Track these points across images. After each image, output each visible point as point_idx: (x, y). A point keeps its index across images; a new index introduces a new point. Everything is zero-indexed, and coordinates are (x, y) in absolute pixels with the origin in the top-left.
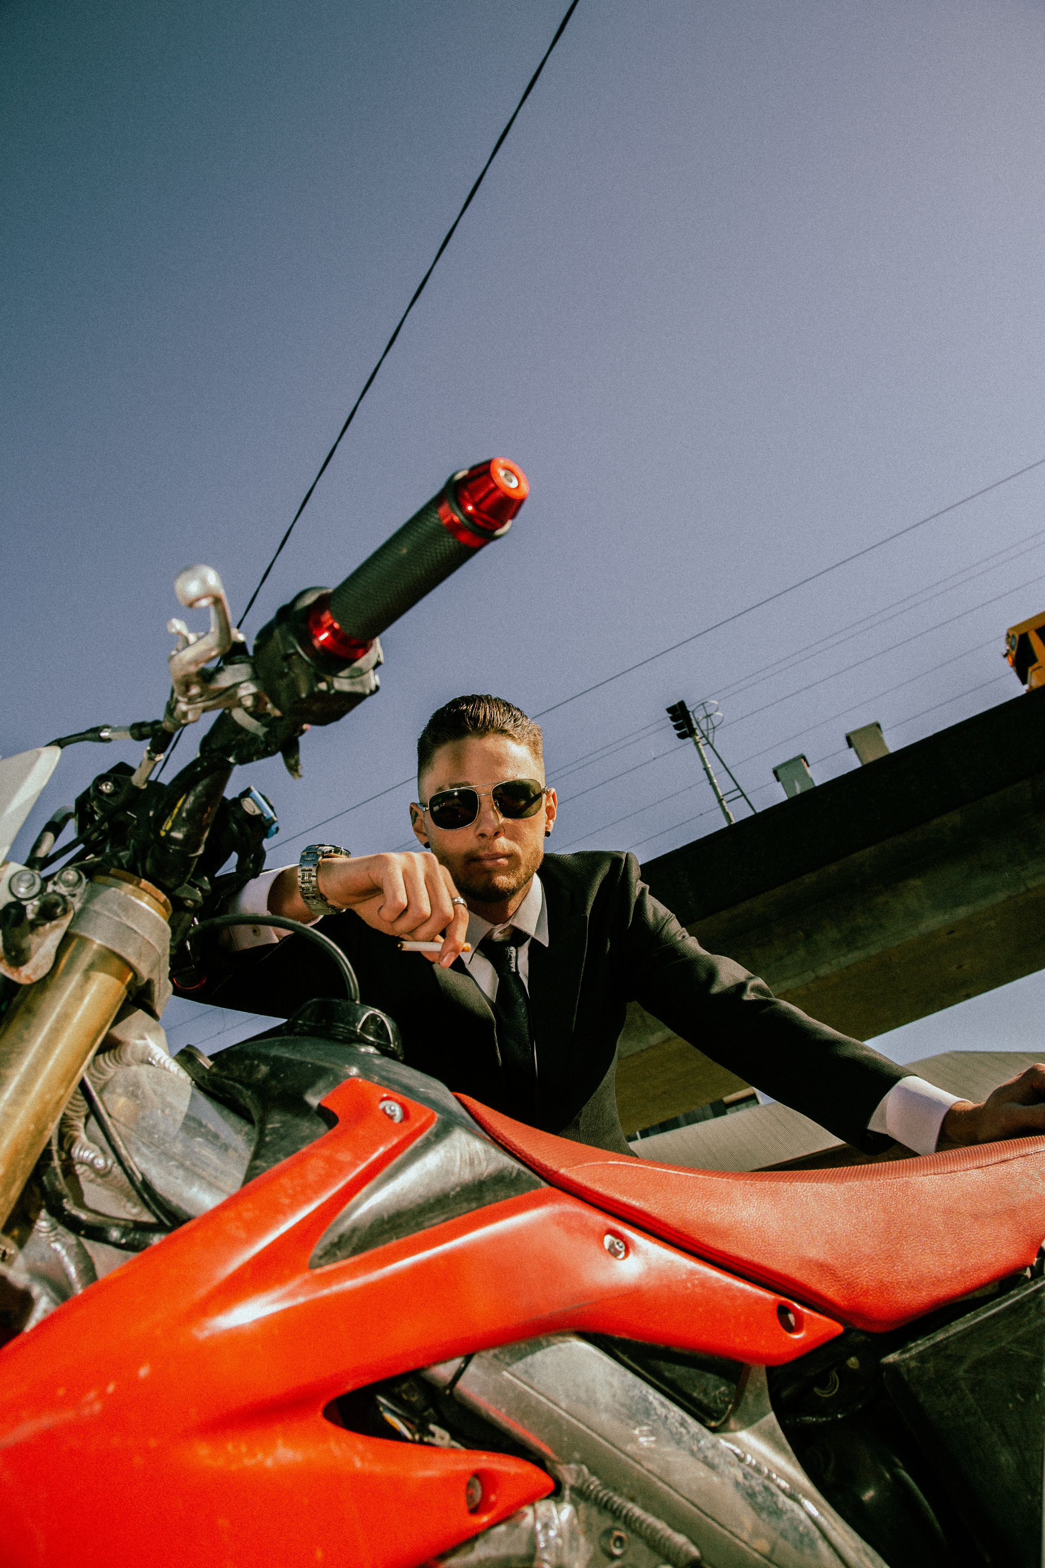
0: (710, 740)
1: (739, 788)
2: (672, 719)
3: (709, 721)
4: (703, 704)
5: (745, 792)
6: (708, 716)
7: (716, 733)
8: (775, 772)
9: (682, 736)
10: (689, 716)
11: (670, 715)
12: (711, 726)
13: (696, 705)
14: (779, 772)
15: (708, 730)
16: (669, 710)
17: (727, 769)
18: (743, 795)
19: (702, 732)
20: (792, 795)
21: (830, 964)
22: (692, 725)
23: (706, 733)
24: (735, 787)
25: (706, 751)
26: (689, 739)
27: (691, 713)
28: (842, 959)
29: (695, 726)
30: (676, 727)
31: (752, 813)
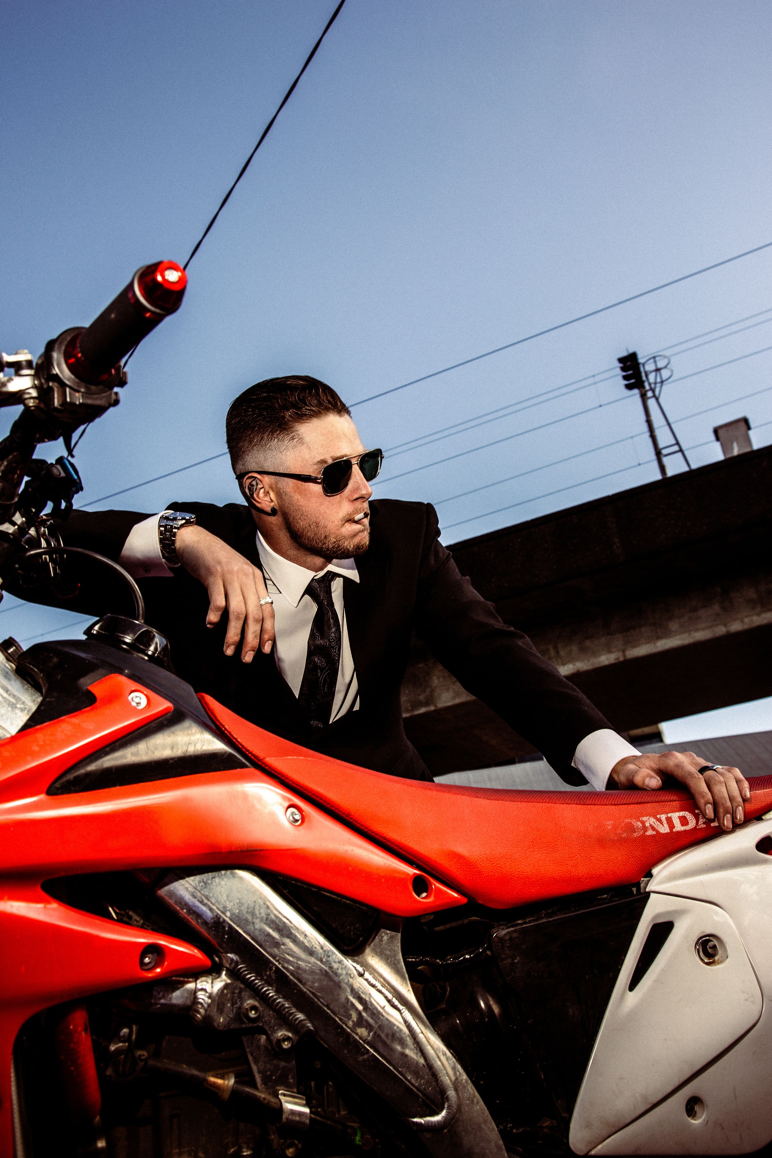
0: (657, 393)
1: (678, 443)
2: (623, 369)
3: (658, 375)
4: (654, 357)
5: (684, 448)
6: (658, 370)
7: (664, 387)
8: (716, 431)
9: (629, 387)
10: (639, 368)
11: (621, 365)
12: (659, 380)
13: (647, 358)
14: (721, 433)
15: (655, 383)
16: (621, 360)
17: (669, 424)
18: (681, 450)
19: (650, 384)
20: (729, 456)
21: (742, 621)
22: (641, 377)
23: (653, 386)
24: (674, 442)
25: (652, 403)
26: (636, 391)
27: (641, 366)
28: (755, 618)
29: (644, 378)
30: (625, 378)
31: (686, 469)
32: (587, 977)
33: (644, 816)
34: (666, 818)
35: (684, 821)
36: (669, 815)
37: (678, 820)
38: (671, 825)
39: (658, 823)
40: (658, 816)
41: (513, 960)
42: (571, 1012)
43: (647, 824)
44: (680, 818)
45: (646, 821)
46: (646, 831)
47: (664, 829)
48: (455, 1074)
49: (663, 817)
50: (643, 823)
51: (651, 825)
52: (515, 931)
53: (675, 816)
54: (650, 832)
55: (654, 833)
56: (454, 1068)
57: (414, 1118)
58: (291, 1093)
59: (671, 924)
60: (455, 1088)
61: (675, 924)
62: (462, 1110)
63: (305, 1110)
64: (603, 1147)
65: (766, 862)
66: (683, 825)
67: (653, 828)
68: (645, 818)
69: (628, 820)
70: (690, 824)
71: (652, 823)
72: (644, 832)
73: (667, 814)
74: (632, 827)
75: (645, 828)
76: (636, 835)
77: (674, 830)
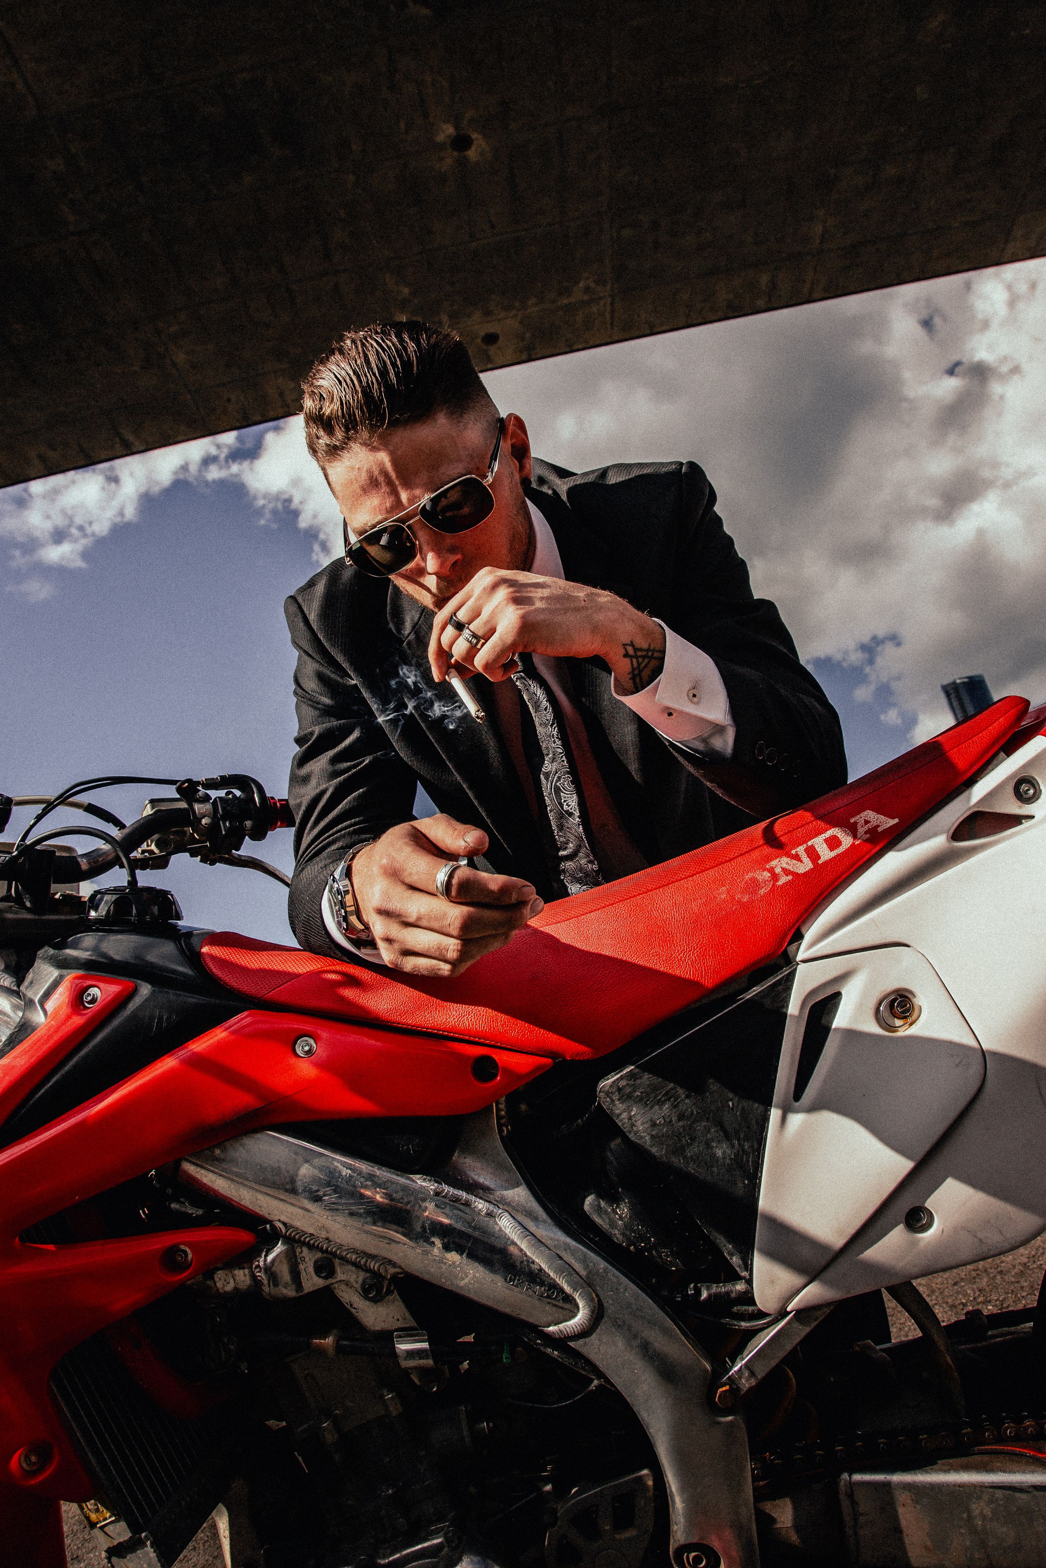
32: (730, 1103)
33: (771, 860)
34: (805, 850)
35: (833, 843)
36: (809, 843)
37: (825, 846)
38: (812, 853)
39: (795, 862)
40: (793, 852)
41: (629, 1112)
42: (719, 1153)
43: (778, 870)
44: (826, 840)
45: (776, 866)
46: (777, 880)
47: (806, 866)
48: (586, 1267)
49: (801, 850)
50: (772, 871)
51: (783, 869)
52: (621, 1078)
53: (819, 843)
54: (784, 879)
55: (790, 878)
56: (584, 1261)
57: (548, 1327)
58: (408, 1333)
59: (838, 995)
60: (588, 1283)
61: (843, 992)
62: (605, 1304)
63: (425, 1345)
64: (800, 1301)
65: (974, 850)
66: (832, 849)
67: (786, 872)
68: (774, 863)
69: (750, 875)
70: (844, 844)
71: (784, 866)
72: (774, 885)
73: (806, 842)
74: (755, 884)
75: (775, 877)
76: (762, 892)
77: (820, 862)
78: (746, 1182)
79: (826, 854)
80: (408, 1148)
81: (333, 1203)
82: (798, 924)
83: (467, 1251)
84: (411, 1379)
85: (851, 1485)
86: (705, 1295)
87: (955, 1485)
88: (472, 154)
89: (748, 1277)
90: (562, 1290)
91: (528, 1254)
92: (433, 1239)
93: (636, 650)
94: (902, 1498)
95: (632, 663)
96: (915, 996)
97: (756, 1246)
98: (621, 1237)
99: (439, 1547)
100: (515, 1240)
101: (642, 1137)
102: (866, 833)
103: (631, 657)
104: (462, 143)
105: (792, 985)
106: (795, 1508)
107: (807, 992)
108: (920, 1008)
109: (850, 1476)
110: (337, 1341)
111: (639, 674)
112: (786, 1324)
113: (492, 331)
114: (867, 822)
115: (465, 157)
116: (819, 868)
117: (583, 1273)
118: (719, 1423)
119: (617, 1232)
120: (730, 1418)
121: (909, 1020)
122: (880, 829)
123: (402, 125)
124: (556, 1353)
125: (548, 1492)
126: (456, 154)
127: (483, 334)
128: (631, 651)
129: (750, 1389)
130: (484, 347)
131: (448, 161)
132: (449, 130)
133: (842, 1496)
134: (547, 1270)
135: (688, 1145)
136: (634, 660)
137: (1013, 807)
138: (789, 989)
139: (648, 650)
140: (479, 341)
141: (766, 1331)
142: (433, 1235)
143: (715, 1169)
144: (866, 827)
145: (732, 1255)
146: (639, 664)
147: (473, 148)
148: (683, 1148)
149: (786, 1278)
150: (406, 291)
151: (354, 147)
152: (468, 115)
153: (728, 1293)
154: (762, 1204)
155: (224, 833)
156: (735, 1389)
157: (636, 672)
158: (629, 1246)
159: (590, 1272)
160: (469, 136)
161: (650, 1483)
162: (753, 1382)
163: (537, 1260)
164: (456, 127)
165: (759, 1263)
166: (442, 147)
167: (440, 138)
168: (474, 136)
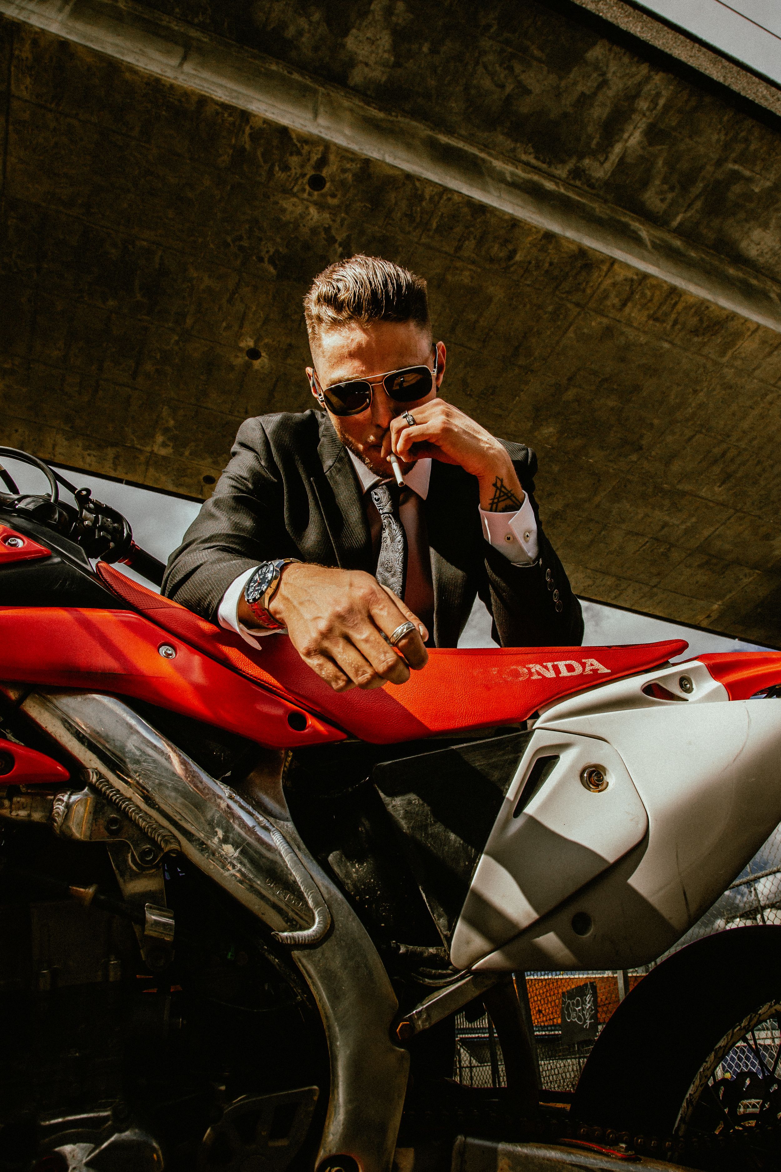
34: (552, 666)
35: (570, 668)
36: (555, 663)
37: (565, 668)
38: (556, 669)
39: (545, 669)
42: (452, 837)
43: (533, 670)
44: (566, 665)
45: (532, 668)
46: (532, 676)
47: (551, 674)
48: (329, 893)
49: (549, 665)
50: (529, 669)
51: (537, 671)
52: (395, 763)
53: (561, 665)
54: (535, 677)
55: (540, 677)
57: (283, 931)
58: (159, 906)
59: (557, 757)
60: (328, 905)
61: (561, 757)
62: (336, 926)
63: (171, 921)
64: (485, 962)
65: (653, 704)
66: (569, 671)
67: (539, 674)
68: (531, 666)
69: (514, 667)
70: (576, 671)
71: (538, 669)
72: (530, 677)
73: (553, 662)
74: (517, 674)
75: (531, 674)
76: (521, 679)
77: (560, 675)
78: (467, 863)
79: (564, 673)
80: (221, 754)
81: (149, 770)
82: (538, 708)
83: (241, 848)
84: (140, 953)
85: (465, 1145)
86: (402, 950)
87: (544, 1159)
88: (257, 364)
89: (449, 936)
90: (306, 903)
91: (289, 866)
92: (217, 829)
93: (502, 486)
94: (503, 1163)
95: (496, 492)
96: (605, 775)
97: (462, 912)
98: (351, 887)
99: (106, 1119)
100: (282, 852)
101: (397, 811)
102: (591, 670)
103: (497, 488)
104: (254, 354)
105: (530, 740)
106: (417, 1158)
107: (538, 747)
108: (608, 783)
109: (465, 1138)
110: (96, 892)
111: (497, 503)
112: (464, 984)
113: (213, 475)
114: (592, 665)
115: (251, 364)
116: (558, 678)
117: (326, 896)
118: (394, 1051)
119: (349, 882)
120: (403, 1050)
121: (600, 788)
122: (599, 672)
123: (224, 324)
124: (277, 961)
125: (221, 1090)
126: (247, 358)
127: (205, 474)
128: (499, 484)
129: (424, 1031)
130: (203, 483)
131: (240, 360)
132: (251, 343)
133: (454, 1154)
134: (299, 883)
135: (432, 825)
136: (498, 492)
137: (676, 690)
138: (527, 741)
139: (509, 492)
140: (201, 478)
141: (443, 989)
142: (219, 827)
143: (446, 848)
144: (592, 668)
145: (440, 916)
146: (500, 497)
147: (259, 361)
148: (426, 826)
149: (478, 942)
150: (172, 423)
151: (188, 321)
152: (266, 341)
153: (422, 953)
154: (473, 883)
155: (96, 537)
156: (411, 1027)
157: (496, 501)
158: (355, 895)
159: (331, 897)
160: (260, 353)
161: (316, 1098)
162: (427, 1025)
163: (294, 873)
164: (256, 342)
165: (460, 926)
166: (241, 350)
167: (242, 345)
168: (263, 354)
